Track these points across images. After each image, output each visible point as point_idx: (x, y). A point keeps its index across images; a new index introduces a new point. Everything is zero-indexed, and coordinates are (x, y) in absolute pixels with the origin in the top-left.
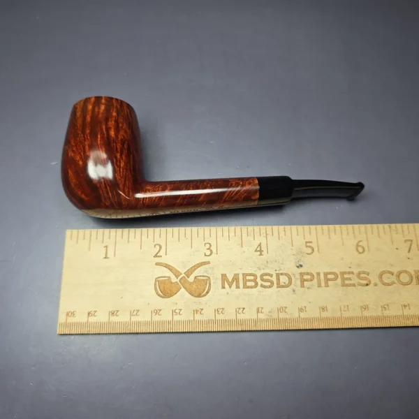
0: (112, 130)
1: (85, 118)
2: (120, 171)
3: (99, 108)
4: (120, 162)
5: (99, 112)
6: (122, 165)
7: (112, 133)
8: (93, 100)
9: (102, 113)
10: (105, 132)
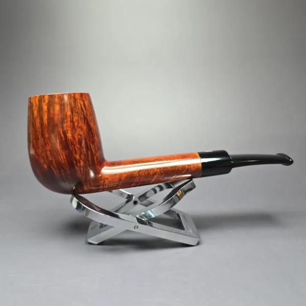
0: (69, 132)
1: (42, 119)
2: (80, 170)
3: (54, 110)
4: (80, 162)
5: (54, 114)
6: (81, 165)
7: (69, 135)
8: (46, 98)
9: (58, 115)
10: (63, 136)
